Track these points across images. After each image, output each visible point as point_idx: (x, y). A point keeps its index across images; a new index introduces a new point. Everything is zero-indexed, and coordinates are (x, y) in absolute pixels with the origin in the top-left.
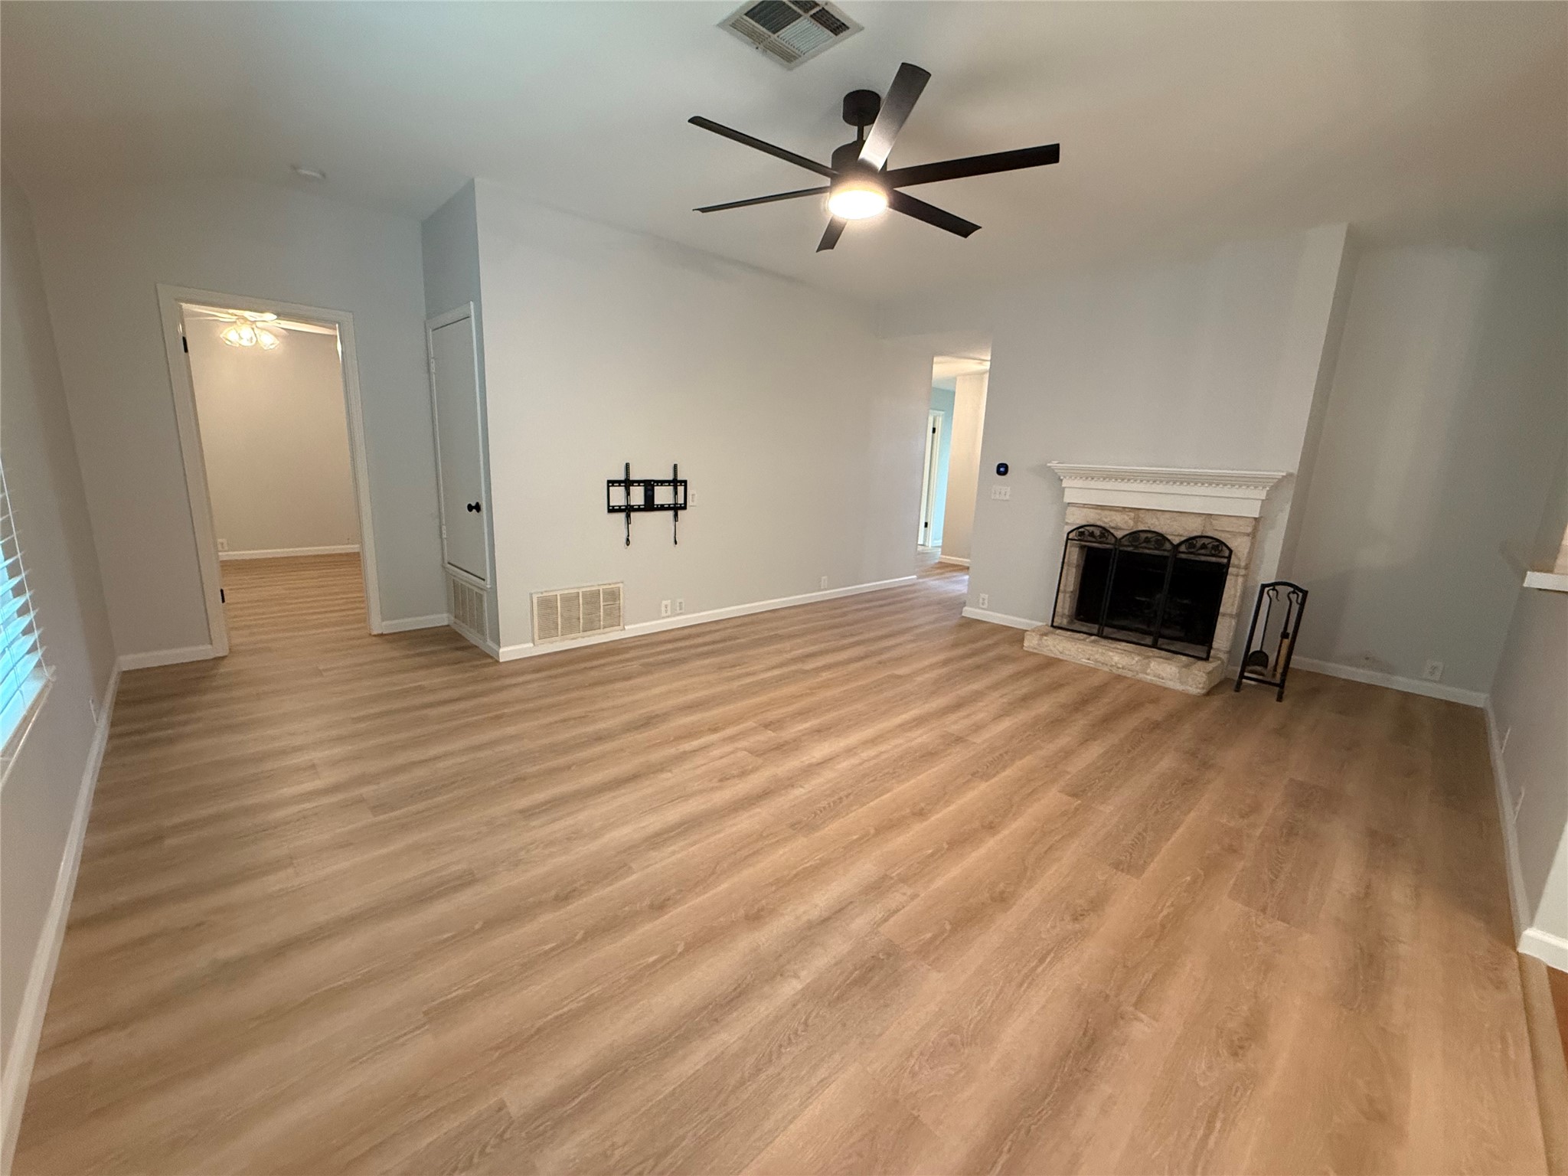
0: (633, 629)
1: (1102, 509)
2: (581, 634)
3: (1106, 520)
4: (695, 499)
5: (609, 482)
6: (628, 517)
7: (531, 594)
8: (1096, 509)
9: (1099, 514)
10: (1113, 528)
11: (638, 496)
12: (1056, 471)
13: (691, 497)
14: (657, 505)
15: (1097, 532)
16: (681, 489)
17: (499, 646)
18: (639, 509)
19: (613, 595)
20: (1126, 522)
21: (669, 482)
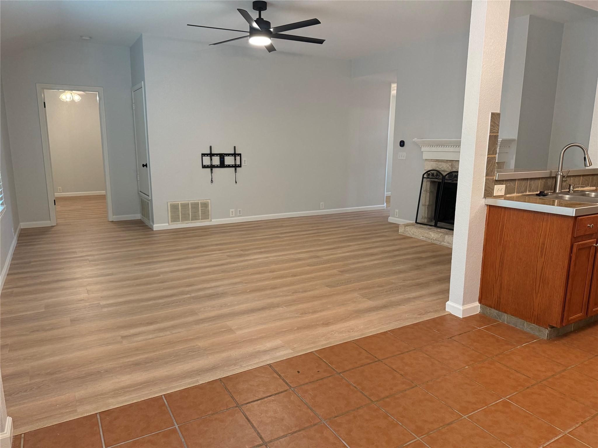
0: (215, 222)
1: (438, 162)
2: (190, 221)
3: (440, 167)
4: (246, 163)
5: (202, 154)
6: (212, 170)
7: (167, 203)
8: (435, 161)
9: (437, 164)
10: (443, 171)
11: (216, 161)
12: (418, 143)
13: (243, 161)
14: (227, 165)
15: (435, 172)
16: (238, 158)
17: (154, 224)
18: (217, 167)
19: (205, 205)
20: (448, 168)
21: (232, 155)
